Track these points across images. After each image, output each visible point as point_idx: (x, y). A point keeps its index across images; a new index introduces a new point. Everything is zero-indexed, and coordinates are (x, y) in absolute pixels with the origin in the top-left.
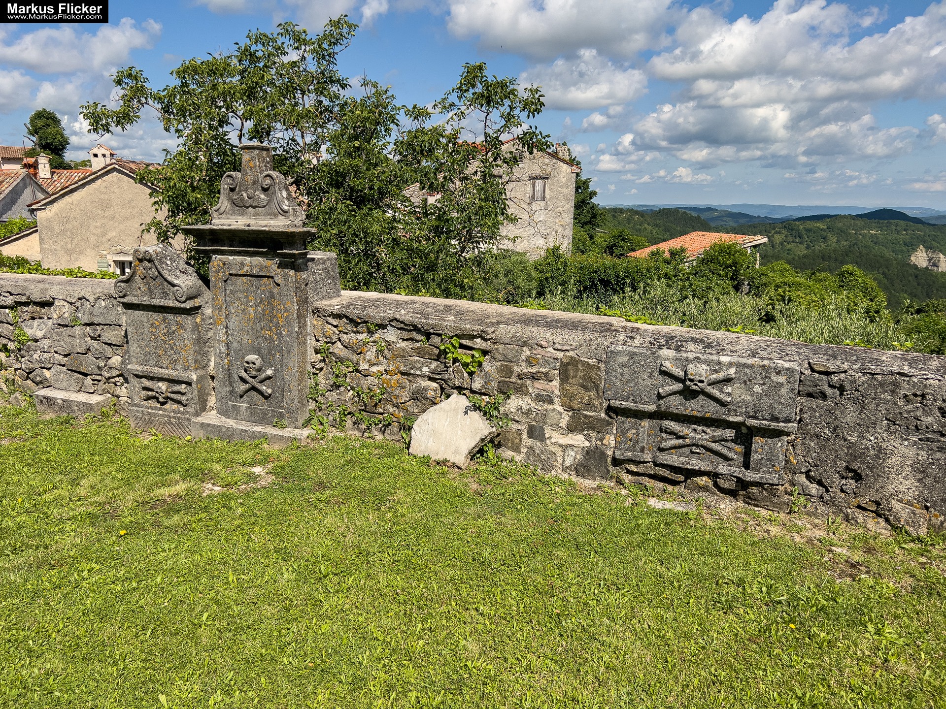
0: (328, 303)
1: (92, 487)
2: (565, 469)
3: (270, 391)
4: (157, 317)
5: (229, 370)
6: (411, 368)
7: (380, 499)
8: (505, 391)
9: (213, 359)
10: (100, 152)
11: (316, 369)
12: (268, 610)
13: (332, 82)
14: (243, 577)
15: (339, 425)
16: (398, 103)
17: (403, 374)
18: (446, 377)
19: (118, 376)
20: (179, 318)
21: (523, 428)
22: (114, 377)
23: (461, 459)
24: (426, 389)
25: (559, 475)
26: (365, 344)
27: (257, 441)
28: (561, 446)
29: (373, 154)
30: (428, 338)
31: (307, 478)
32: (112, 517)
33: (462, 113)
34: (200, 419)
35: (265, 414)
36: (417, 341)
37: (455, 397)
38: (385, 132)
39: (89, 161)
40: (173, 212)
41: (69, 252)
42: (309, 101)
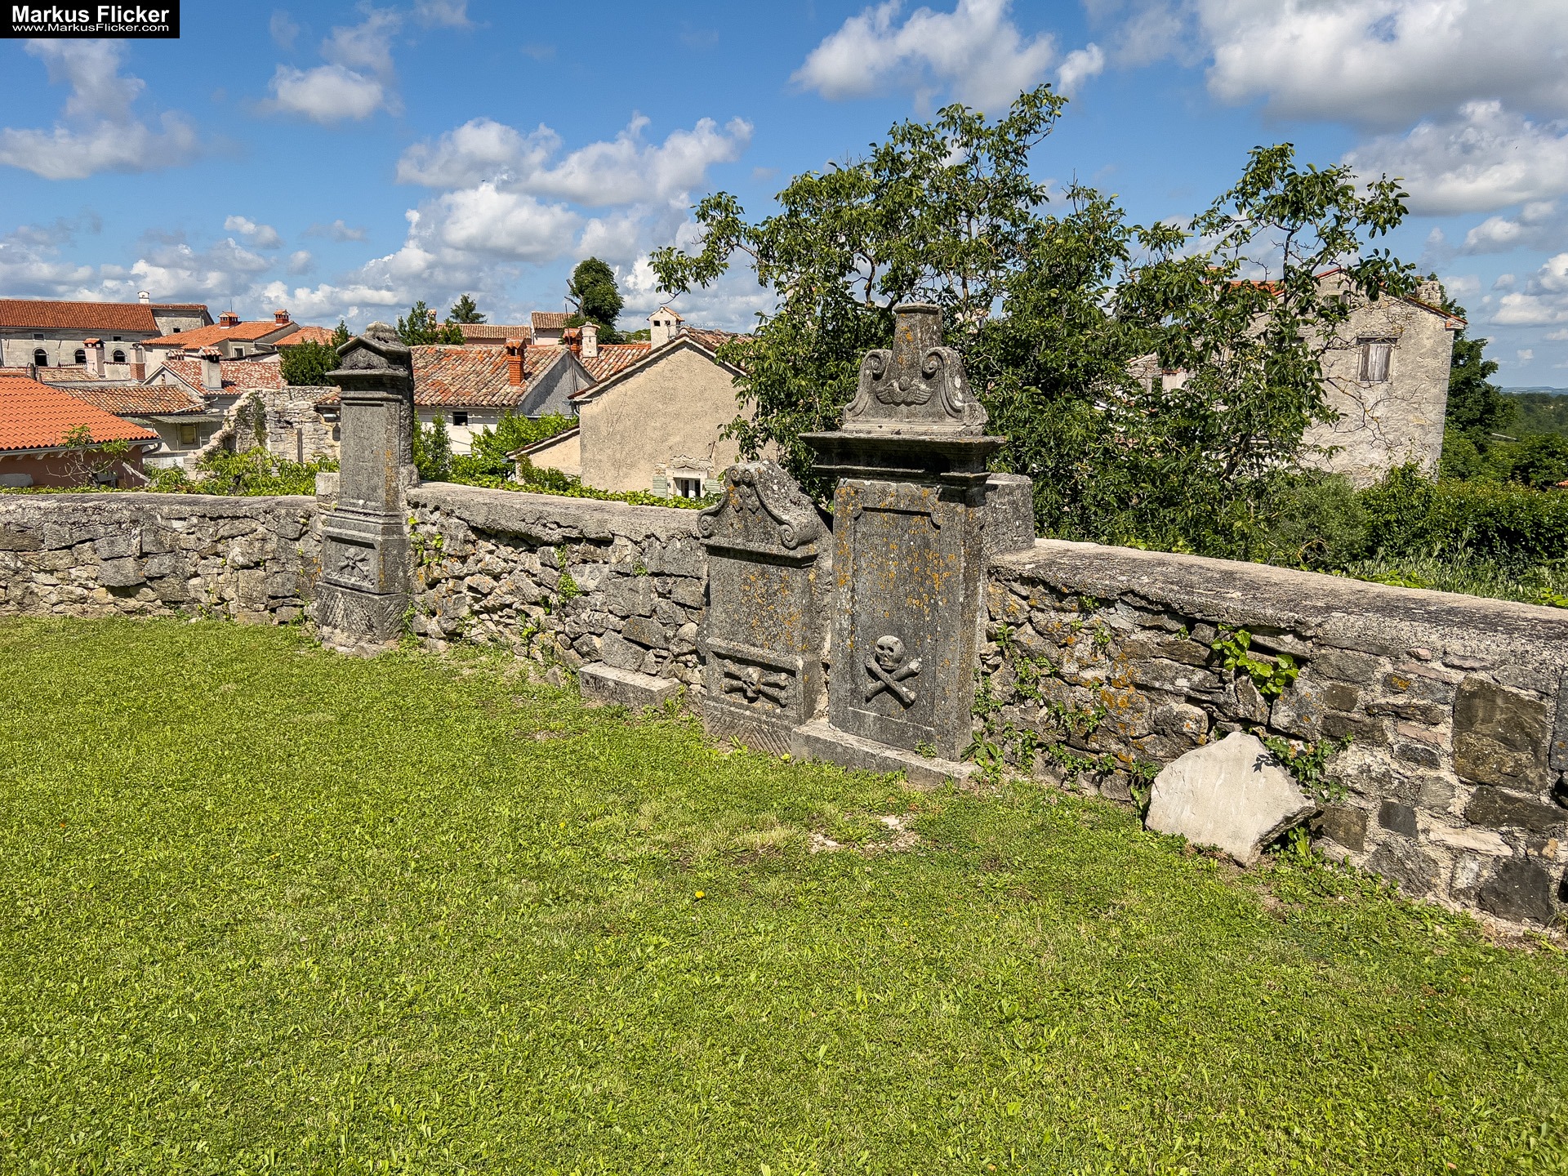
0: (1014, 558)
1: (656, 818)
2: (1455, 894)
3: (912, 695)
4: (753, 568)
5: (852, 657)
6: (1156, 679)
7: (1096, 902)
8: (1337, 734)
9: (828, 637)
10: (662, 317)
11: (988, 666)
12: (918, 1060)
13: (1018, 194)
14: (877, 997)
15: (1021, 762)
16: (1127, 222)
17: (1139, 686)
18: (1222, 699)
19: (691, 653)
20: (785, 572)
21: (1370, 806)
22: (685, 654)
23: (1245, 849)
24: (1181, 717)
25: (1442, 903)
26: (1074, 630)
27: (889, 775)
28: (1448, 848)
29: (1080, 309)
30: (1190, 628)
31: (971, 845)
32: (684, 868)
33: (1243, 232)
34: (804, 730)
35: (903, 732)
36: (1170, 632)
37: (1236, 736)
38: (1102, 270)
39: (648, 332)
40: (764, 407)
41: (617, 464)
42: (976, 228)
